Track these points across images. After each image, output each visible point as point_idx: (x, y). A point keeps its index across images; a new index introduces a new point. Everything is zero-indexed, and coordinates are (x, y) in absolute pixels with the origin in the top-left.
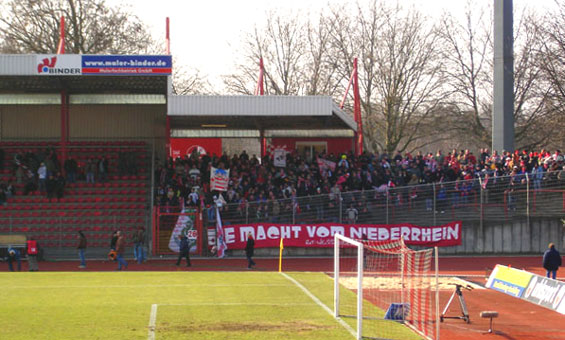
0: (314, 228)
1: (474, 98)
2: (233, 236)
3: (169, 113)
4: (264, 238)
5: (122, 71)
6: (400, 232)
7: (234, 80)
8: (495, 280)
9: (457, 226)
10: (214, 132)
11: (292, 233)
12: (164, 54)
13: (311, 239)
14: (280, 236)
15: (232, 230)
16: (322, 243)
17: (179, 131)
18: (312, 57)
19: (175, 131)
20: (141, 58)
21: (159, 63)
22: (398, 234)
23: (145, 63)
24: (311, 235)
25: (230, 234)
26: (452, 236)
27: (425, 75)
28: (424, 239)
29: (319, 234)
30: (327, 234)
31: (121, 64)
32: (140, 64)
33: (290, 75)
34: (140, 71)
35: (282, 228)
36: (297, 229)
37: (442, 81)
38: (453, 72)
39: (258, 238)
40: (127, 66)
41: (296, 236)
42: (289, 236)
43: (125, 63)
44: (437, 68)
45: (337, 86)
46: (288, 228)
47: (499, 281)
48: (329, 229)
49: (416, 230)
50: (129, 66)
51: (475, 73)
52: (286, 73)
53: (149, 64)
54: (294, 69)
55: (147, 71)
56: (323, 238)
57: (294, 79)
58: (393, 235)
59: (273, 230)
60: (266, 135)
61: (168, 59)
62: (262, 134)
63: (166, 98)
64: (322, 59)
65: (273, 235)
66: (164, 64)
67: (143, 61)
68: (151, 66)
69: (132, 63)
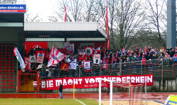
0: (88, 79)
1: (158, 26)
2: (53, 84)
3: (25, 29)
4: (66, 84)
5: (4, 11)
6: (126, 79)
7: (53, 18)
8: (169, 101)
9: (151, 76)
10: (45, 39)
11: (79, 82)
12: (23, 4)
13: (87, 84)
14: (73, 83)
15: (52, 81)
16: (92, 86)
17: (29, 39)
18: (87, 9)
19: (27, 39)
20: (13, 6)
21: (21, 8)
22: (125, 80)
23: (14, 8)
24: (87, 82)
25: (51, 83)
26: (149, 81)
27: (137, 16)
28: (137, 82)
29: (90, 82)
30: (94, 82)
31: (4, 8)
32: (12, 8)
33: (77, 16)
34: (12, 11)
35: (74, 80)
36: (80, 80)
37: (144, 19)
38: (149, 15)
39: (64, 85)
40: (6, 9)
41: (80, 83)
42: (77, 84)
43: (6, 8)
44: (142, 13)
45: (98, 21)
46: (77, 80)
47: (171, 102)
48: (95, 79)
49: (133, 78)
50: (7, 9)
51: (158, 15)
52: (76, 16)
53: (16, 8)
54: (79, 14)
55: (15, 11)
56: (92, 84)
57: (79, 18)
58: (123, 80)
59: (70, 81)
60: (67, 40)
61: (24, 6)
62: (65, 40)
63: (23, 24)
64: (92, 9)
65: (70, 83)
66: (23, 8)
67: (13, 7)
68: (17, 9)
69: (9, 8)
